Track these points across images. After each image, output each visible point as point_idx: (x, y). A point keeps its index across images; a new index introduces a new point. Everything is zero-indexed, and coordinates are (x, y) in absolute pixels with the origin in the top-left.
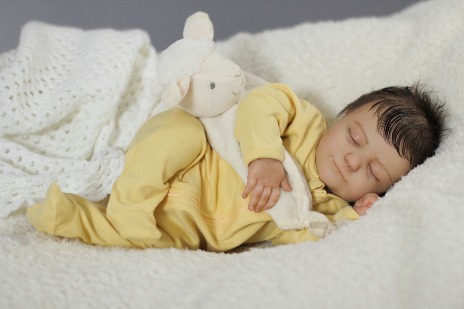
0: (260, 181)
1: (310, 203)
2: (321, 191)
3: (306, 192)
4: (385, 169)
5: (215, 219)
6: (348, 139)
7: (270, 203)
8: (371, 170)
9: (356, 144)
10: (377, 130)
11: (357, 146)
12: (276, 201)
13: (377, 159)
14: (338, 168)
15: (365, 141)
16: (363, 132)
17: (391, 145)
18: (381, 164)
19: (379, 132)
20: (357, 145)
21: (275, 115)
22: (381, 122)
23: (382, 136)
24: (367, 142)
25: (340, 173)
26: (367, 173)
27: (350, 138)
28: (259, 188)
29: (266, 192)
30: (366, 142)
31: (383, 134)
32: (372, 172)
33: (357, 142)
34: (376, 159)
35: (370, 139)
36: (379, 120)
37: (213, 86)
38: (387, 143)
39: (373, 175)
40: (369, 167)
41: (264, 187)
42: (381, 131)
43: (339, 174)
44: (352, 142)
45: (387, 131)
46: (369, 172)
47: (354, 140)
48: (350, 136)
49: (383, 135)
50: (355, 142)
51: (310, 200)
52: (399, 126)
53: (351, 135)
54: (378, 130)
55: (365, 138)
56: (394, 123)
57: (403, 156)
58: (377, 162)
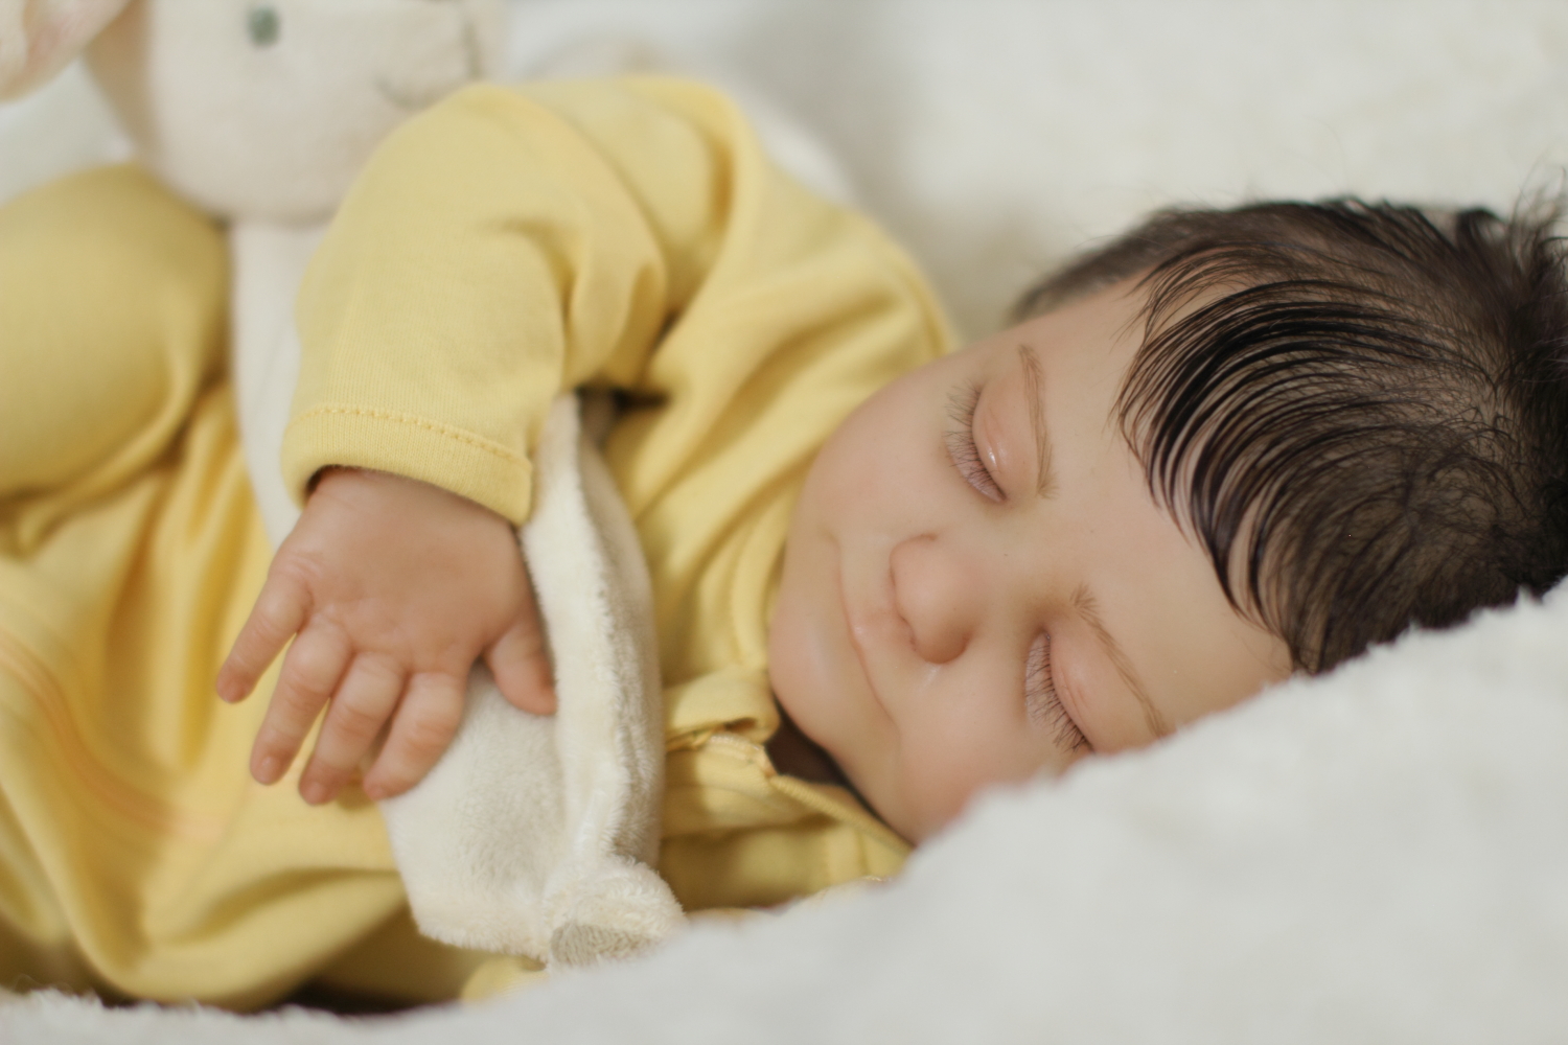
0: (331, 609)
2: (740, 751)
4: (1130, 678)
6: (943, 449)
8: (1047, 666)
9: (989, 483)
10: (1118, 411)
11: (987, 500)
13: (1083, 601)
14: (847, 619)
15: (1034, 469)
16: (1036, 411)
17: (1177, 520)
18: (1105, 637)
19: (1122, 423)
20: (989, 491)
22: (1157, 361)
23: (1137, 453)
24: (1044, 484)
26: (1023, 681)
28: (314, 653)
29: (367, 687)
30: (1040, 476)
31: (1147, 443)
32: (1050, 685)
33: (996, 476)
34: (1077, 602)
35: (1064, 464)
36: (1148, 349)
37: (264, 28)
39: (1056, 702)
40: (1039, 643)
41: (352, 655)
42: (1135, 425)
43: (856, 664)
44: (967, 467)
45: (1172, 425)
46: (1036, 680)
47: (978, 460)
49: (1140, 448)
50: (985, 472)
52: (1259, 405)
53: (971, 424)
54: (1123, 415)
55: (1039, 450)
56: (1230, 386)
57: (1249, 609)
58: (1084, 619)
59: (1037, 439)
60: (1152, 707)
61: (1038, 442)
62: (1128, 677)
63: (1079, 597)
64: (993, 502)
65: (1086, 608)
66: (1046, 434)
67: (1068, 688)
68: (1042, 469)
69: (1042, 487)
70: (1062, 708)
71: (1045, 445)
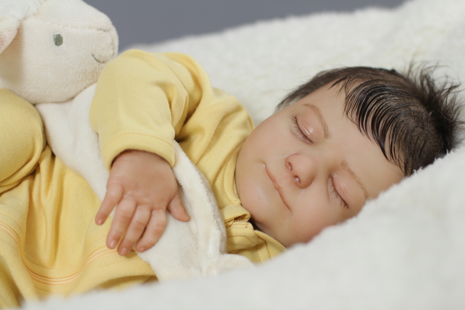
0: (129, 193)
1: (221, 241)
2: (243, 224)
3: (215, 221)
4: (360, 184)
5: (51, 278)
6: (292, 132)
7: (148, 237)
8: (333, 185)
9: (307, 139)
10: (345, 113)
12: (159, 234)
13: (344, 164)
14: (274, 182)
15: (322, 132)
16: (320, 117)
17: (369, 138)
18: (352, 173)
19: (348, 117)
20: (308, 142)
21: (164, 86)
22: (351, 100)
23: (354, 123)
24: (327, 135)
25: (278, 189)
26: (327, 190)
27: (295, 130)
28: (127, 205)
29: (141, 215)
30: (325, 134)
31: (356, 119)
32: (335, 190)
33: (309, 137)
34: (342, 165)
35: (332, 129)
36: (347, 98)
37: (58, 40)
38: (363, 135)
39: (338, 194)
40: (330, 179)
41: (137, 205)
42: (351, 116)
43: (277, 194)
44: (300, 136)
45: (362, 114)
46: (331, 189)
47: (303, 133)
48: (296, 125)
49: (355, 121)
50: (305, 137)
51: (222, 234)
52: (382, 108)
53: (298, 125)
54: (347, 114)
55: (323, 127)
56: (374, 103)
57: (391, 159)
58: (345, 169)
59: (322, 124)
60: (366, 191)
61: (322, 125)
62: (359, 183)
63: (343, 163)
65: (345, 166)
66: (325, 122)
67: (341, 190)
68: (325, 131)
69: (326, 136)
70: (340, 196)
71: (325, 125)
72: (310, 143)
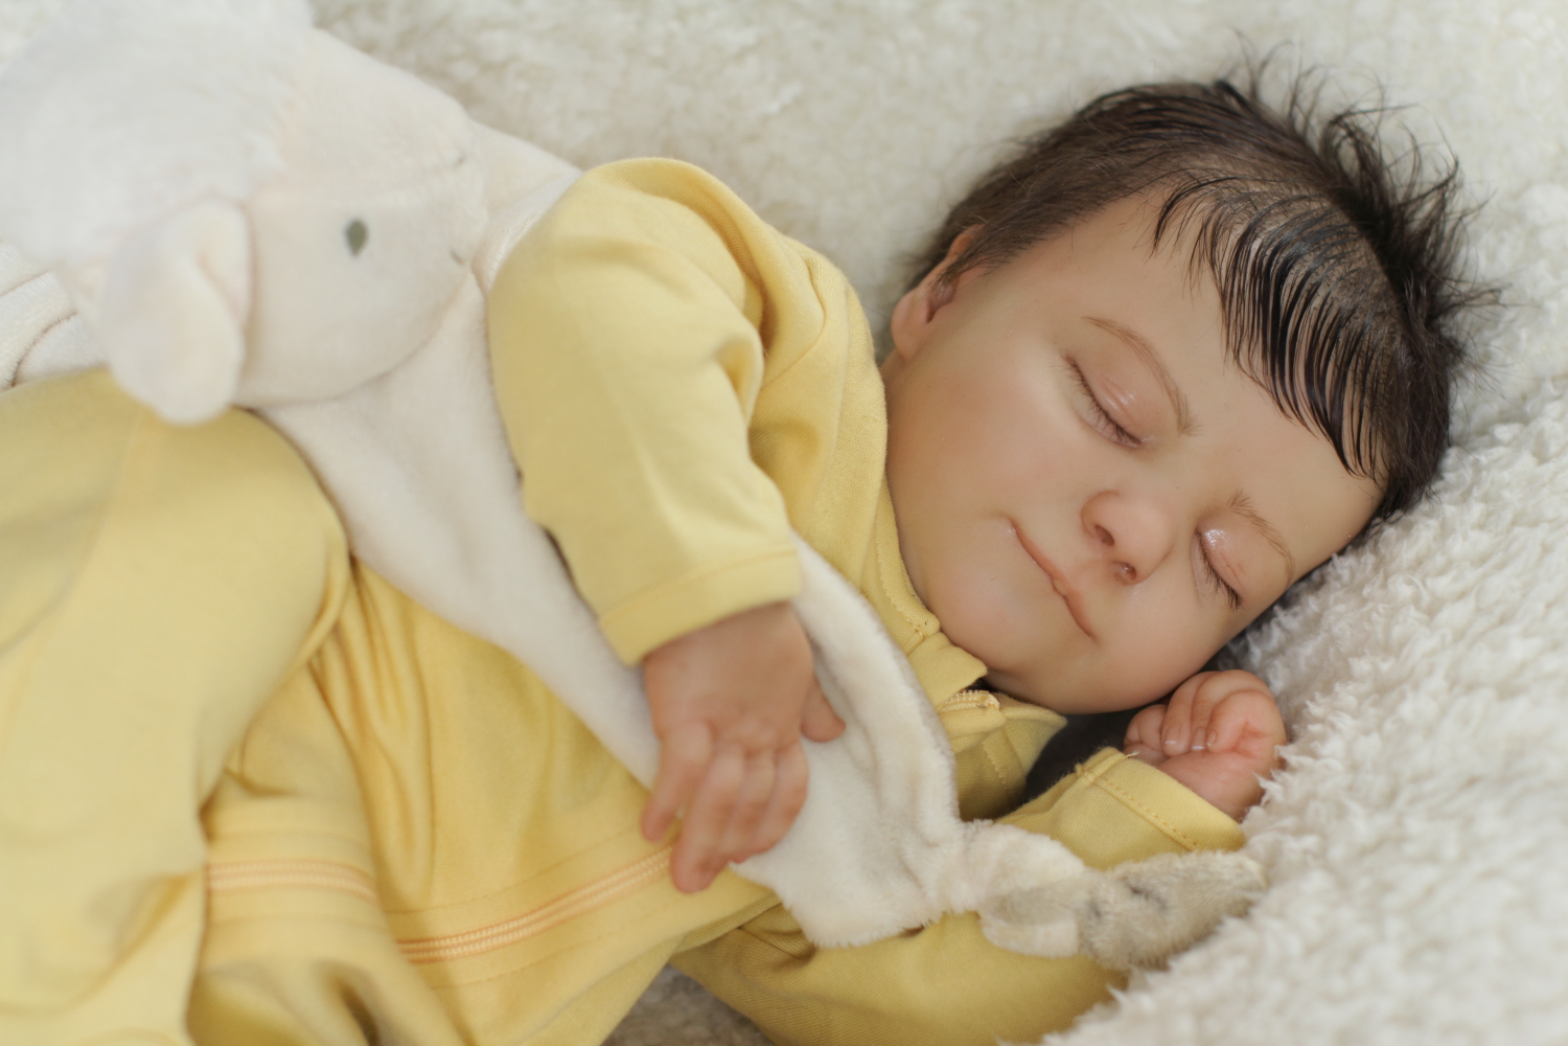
2: (972, 701)
4: (1278, 544)
6: (1081, 420)
8: (1206, 556)
9: (1124, 435)
10: (1231, 355)
11: (1131, 449)
13: (1238, 502)
14: (1052, 576)
15: (1171, 417)
16: (1162, 373)
17: (1305, 425)
18: (1259, 522)
19: (1239, 365)
20: (1131, 444)
22: (1238, 310)
23: (1261, 385)
24: (1184, 425)
25: (1068, 598)
26: (1193, 573)
27: (1092, 416)
30: (1179, 421)
31: (1266, 373)
32: (1212, 568)
33: (1130, 429)
34: (1233, 504)
35: (1197, 407)
36: (1225, 300)
37: (356, 236)
38: (1288, 417)
39: (1219, 579)
40: (1197, 543)
43: (1060, 605)
44: (1107, 431)
45: (1277, 352)
46: (1202, 569)
47: (1111, 420)
48: (1089, 400)
49: (1261, 378)
50: (1120, 430)
53: (1091, 393)
54: (1237, 357)
55: (1173, 401)
57: (1356, 466)
58: (1239, 513)
59: (1168, 391)
60: (1291, 558)
61: (1170, 395)
62: (1276, 543)
63: (1235, 500)
64: (1135, 449)
65: (1241, 506)
66: (1176, 388)
67: (1228, 566)
68: (1180, 414)
69: (1185, 428)
70: (1225, 583)
71: (1178, 396)
72: (1135, 446)
